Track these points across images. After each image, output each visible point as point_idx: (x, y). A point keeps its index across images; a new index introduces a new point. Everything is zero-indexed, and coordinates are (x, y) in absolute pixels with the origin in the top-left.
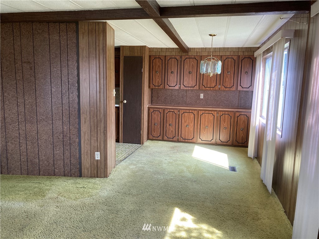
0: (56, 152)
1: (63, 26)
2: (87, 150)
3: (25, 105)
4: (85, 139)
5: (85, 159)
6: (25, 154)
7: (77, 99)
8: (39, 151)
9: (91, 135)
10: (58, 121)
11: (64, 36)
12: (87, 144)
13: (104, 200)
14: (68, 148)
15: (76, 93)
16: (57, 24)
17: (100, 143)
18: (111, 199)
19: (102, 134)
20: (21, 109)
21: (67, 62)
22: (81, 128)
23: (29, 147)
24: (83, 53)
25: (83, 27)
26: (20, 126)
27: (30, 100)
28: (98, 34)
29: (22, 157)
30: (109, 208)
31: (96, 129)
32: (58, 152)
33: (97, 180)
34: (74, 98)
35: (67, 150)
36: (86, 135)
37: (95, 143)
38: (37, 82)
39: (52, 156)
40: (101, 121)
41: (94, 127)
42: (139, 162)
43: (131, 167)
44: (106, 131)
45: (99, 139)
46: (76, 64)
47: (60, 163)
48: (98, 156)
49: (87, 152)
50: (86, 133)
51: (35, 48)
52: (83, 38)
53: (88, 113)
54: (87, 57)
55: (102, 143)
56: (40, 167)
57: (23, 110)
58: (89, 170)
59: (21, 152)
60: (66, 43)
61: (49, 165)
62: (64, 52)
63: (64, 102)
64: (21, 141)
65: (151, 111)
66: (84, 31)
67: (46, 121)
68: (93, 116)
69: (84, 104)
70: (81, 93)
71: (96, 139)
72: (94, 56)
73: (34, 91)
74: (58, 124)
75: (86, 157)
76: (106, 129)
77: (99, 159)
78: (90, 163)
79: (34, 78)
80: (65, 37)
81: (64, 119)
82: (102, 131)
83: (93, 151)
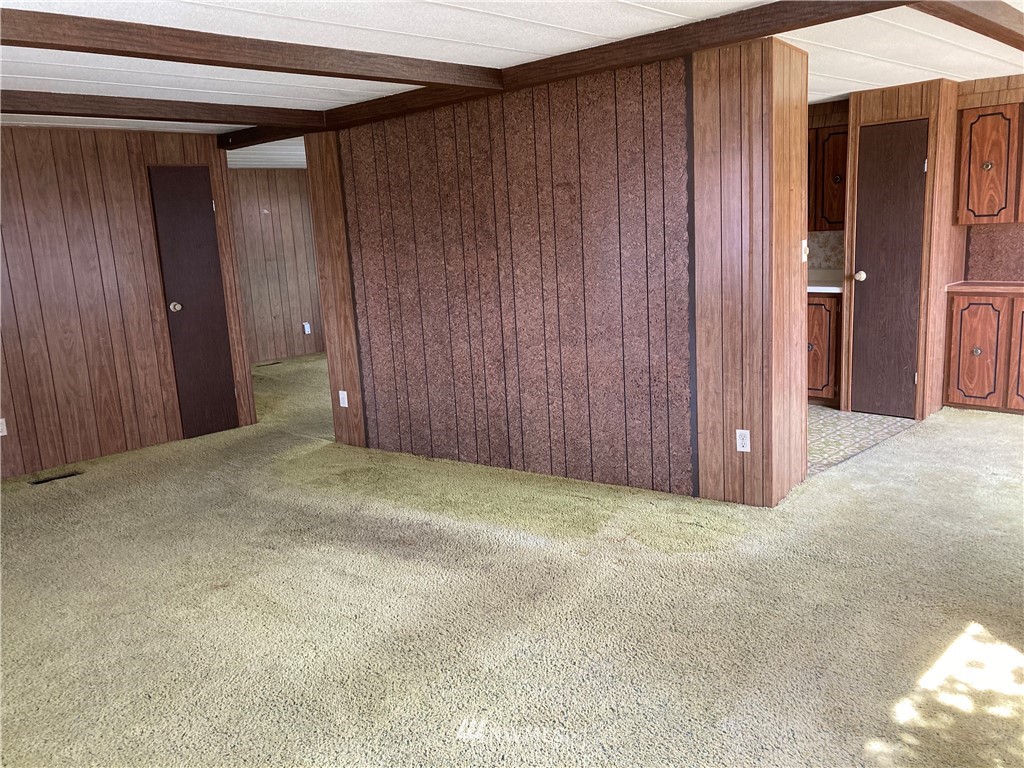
0: (631, 424)
1: (651, 72)
2: (714, 423)
3: (558, 298)
4: (707, 393)
5: (709, 447)
6: (559, 422)
7: (686, 275)
8: (592, 416)
9: (725, 380)
10: (636, 338)
11: (652, 99)
12: (713, 406)
13: (745, 564)
14: (663, 413)
15: (683, 259)
16: (635, 69)
17: (751, 404)
18: (768, 567)
19: (757, 378)
20: (551, 308)
21: (660, 174)
22: (698, 358)
23: (568, 406)
24: (704, 141)
25: (706, 65)
26: (548, 351)
27: (570, 284)
28: (747, 79)
29: (553, 430)
30: (757, 587)
31: (739, 363)
32: (637, 422)
33: (740, 512)
34: (678, 273)
35: (661, 418)
36: (712, 377)
37: (736, 402)
38: (586, 234)
39: (623, 431)
40: (753, 339)
41: (734, 355)
42: (892, 474)
43: (859, 486)
44: (769, 367)
45: (746, 392)
46: (686, 177)
47: (643, 452)
48: (743, 441)
49: (714, 428)
50: (711, 371)
51: (582, 145)
52: (705, 96)
53: (717, 316)
54: (714, 153)
55: (757, 403)
56: (594, 459)
57: (556, 310)
58: (719, 480)
59: (552, 418)
60: (659, 120)
61: (614, 456)
62: (654, 145)
63: (651, 287)
64: (550, 390)
65: (958, 306)
66: (706, 77)
67: (608, 340)
68: (732, 323)
69: (706, 290)
70: (696, 259)
71: (738, 390)
72: (736, 145)
73: (580, 259)
74: (637, 346)
75: (710, 441)
76: (768, 362)
77: (747, 449)
78: (721, 460)
79: (579, 225)
80: (656, 103)
81: (652, 333)
82: (757, 367)
83: (731, 426)
